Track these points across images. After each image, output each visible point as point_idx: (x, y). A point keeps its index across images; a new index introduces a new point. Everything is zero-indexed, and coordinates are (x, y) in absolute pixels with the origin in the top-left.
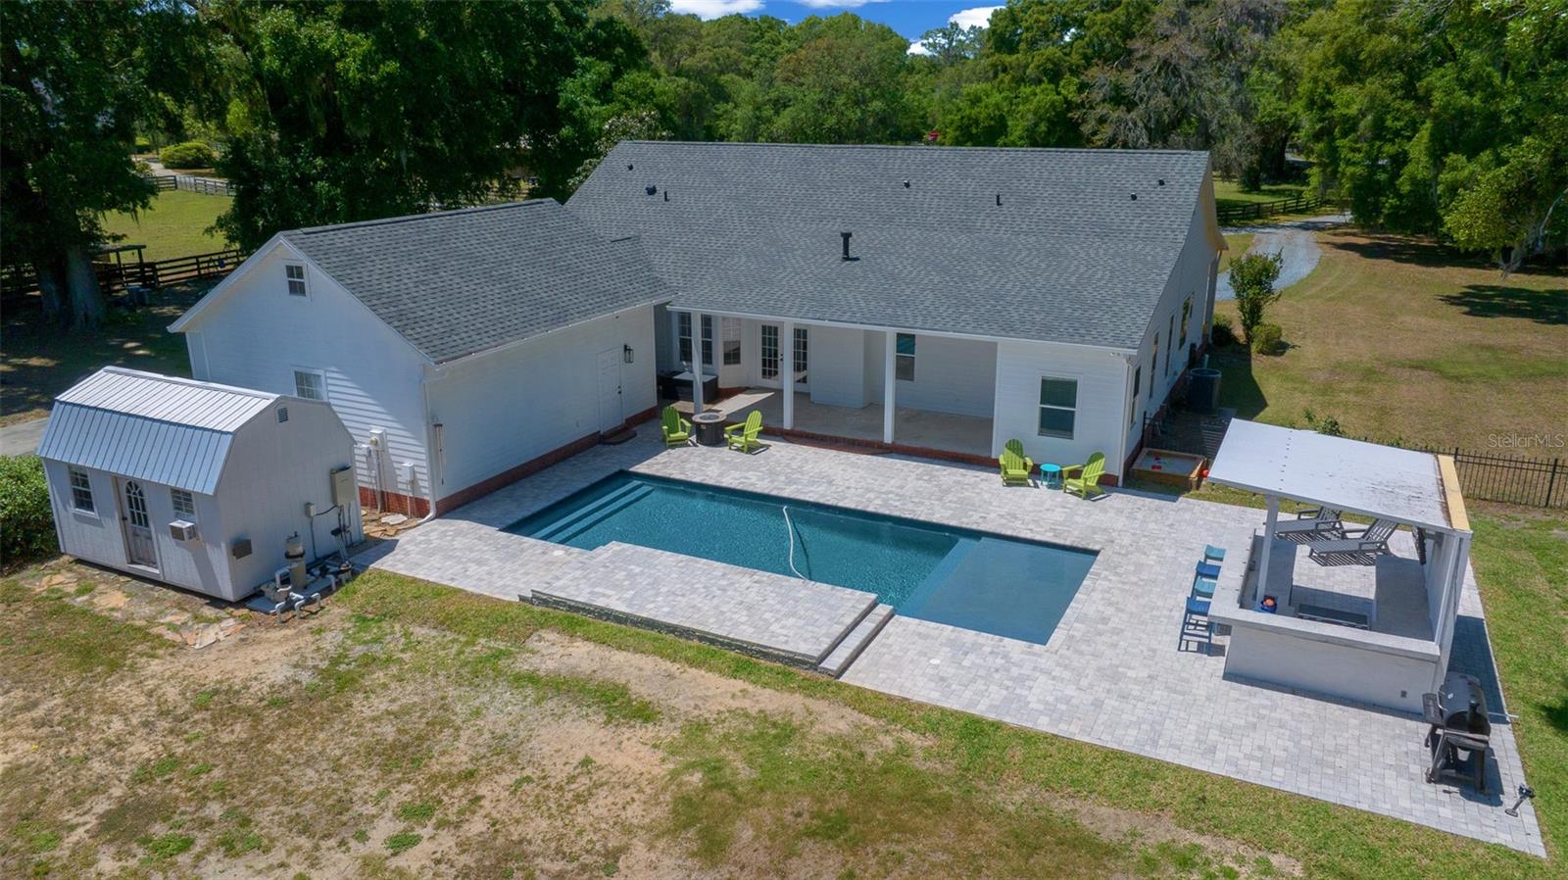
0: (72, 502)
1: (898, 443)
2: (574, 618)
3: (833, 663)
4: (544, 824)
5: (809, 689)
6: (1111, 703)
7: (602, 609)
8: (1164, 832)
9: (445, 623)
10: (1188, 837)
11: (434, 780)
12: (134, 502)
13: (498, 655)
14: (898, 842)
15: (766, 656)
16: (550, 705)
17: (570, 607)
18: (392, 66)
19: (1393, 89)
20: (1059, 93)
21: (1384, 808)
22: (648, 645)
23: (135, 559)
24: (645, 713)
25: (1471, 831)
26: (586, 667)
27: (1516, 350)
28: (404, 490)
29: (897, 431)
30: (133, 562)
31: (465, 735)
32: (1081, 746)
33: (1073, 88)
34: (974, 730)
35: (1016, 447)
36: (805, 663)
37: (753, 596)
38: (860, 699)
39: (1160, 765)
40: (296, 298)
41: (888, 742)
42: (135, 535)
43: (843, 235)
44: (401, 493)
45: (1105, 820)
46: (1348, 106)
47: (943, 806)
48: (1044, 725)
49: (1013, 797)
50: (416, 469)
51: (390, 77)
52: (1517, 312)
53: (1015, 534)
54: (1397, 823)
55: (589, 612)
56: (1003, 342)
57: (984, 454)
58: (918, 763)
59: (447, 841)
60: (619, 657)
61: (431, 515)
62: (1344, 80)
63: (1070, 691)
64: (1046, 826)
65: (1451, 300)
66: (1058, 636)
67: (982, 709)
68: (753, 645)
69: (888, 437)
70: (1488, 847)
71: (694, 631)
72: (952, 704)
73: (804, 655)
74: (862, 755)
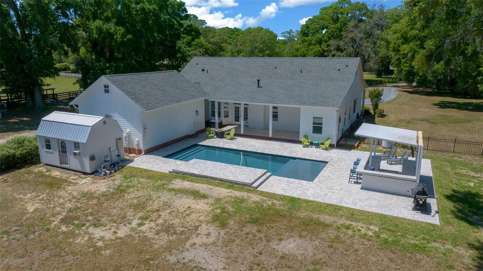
0: (45, 148)
1: (273, 137)
2: (184, 176)
3: (255, 185)
4: (178, 221)
5: (248, 191)
6: (330, 194)
7: (192, 173)
8: (343, 221)
9: (149, 177)
10: (348, 223)
11: (148, 211)
12: (63, 146)
13: (164, 184)
14: (272, 224)
15: (237, 184)
16: (179, 195)
17: (183, 173)
18: (130, 36)
19: (417, 46)
20: (321, 48)
21: (401, 216)
22: (205, 182)
23: (62, 163)
24: (204, 197)
25: (423, 220)
26: (188, 187)
27: (451, 116)
28: (135, 147)
29: (273, 134)
30: (61, 164)
31: (156, 202)
32: (321, 203)
33: (325, 46)
34: (293, 200)
35: (306, 137)
36: (247, 185)
37: (233, 170)
38: (262, 193)
39: (342, 207)
40: (106, 94)
41: (270, 203)
42: (62, 156)
43: (258, 80)
44: (134, 148)
45: (327, 219)
46: (404, 50)
47: (284, 216)
48: (311, 199)
49: (303, 214)
50: (139, 141)
51: (129, 39)
52: (454, 108)
53: (305, 158)
54: (403, 219)
55: (188, 175)
56: (302, 107)
57: (297, 139)
58: (278, 207)
59: (153, 224)
60: (197, 185)
61: (143, 153)
62: (403, 43)
63: (319, 192)
64: (311, 220)
65: (435, 105)
66: (316, 180)
67: (295, 195)
68: (233, 181)
69: (270, 136)
70: (426, 223)
71: (217, 178)
72: (287, 194)
73: (247, 183)
74: (263, 205)
